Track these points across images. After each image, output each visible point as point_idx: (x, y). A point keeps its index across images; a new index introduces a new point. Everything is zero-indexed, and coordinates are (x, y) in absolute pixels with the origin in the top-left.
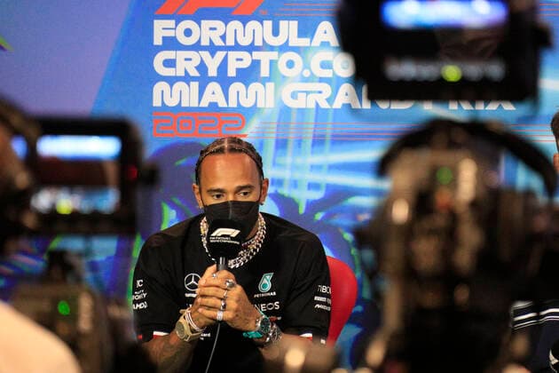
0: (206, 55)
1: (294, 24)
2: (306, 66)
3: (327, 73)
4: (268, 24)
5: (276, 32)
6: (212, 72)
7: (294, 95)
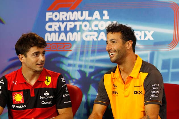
0: (61, 23)
1: (87, 12)
2: (90, 26)
3: (96, 29)
4: (80, 12)
5: (82, 15)
6: (63, 29)
7: (86, 36)
